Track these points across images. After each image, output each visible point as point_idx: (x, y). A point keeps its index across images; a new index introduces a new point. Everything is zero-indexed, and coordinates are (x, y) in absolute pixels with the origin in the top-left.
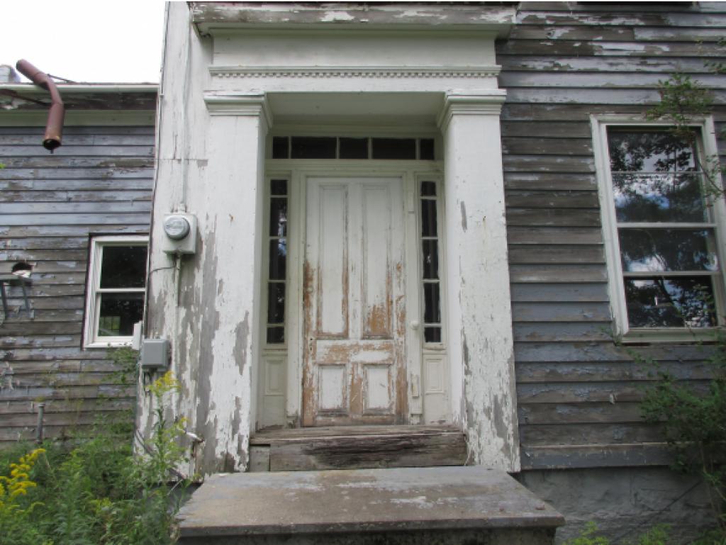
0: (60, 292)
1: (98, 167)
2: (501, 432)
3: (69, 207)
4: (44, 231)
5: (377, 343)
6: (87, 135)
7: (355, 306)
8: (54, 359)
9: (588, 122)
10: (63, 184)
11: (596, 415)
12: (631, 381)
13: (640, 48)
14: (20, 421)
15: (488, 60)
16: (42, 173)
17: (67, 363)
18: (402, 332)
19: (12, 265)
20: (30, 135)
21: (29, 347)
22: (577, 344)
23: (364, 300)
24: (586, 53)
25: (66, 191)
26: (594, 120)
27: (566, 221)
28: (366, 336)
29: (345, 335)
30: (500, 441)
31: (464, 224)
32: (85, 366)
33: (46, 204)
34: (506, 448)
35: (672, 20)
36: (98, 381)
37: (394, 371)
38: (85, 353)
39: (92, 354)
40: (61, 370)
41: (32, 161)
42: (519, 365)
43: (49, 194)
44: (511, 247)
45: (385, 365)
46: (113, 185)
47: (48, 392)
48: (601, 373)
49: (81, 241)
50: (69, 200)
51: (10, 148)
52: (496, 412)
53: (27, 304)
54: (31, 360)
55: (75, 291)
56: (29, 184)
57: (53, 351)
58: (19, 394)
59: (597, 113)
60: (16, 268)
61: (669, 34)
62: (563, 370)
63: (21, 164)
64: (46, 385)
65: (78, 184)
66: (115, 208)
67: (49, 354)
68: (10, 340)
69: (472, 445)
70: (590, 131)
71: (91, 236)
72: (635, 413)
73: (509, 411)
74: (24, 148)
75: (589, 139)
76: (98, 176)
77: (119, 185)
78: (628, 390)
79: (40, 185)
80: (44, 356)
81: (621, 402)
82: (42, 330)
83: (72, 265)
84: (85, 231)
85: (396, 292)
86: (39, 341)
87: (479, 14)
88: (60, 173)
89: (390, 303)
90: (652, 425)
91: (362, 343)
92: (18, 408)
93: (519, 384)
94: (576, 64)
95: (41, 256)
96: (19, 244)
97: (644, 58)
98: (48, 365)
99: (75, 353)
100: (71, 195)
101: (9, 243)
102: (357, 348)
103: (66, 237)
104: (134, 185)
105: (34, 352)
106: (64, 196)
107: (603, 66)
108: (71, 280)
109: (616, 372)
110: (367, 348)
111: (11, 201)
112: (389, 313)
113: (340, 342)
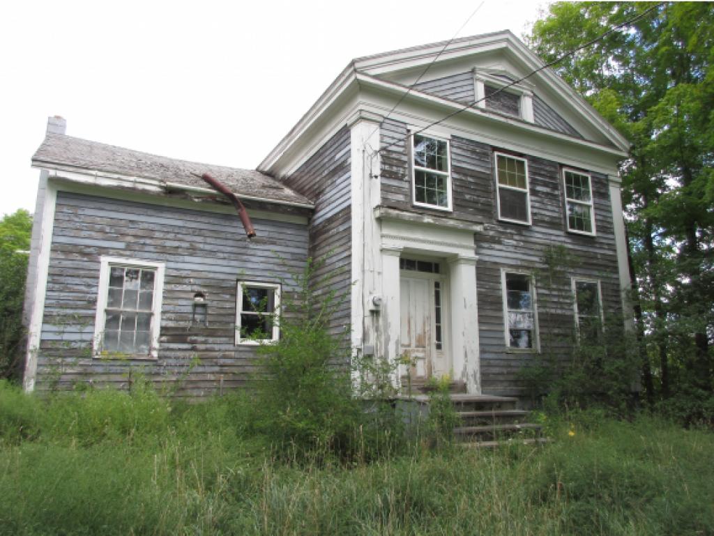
0: (222, 312)
1: (240, 240)
2: (476, 383)
3: (225, 262)
4: (211, 275)
5: (421, 349)
6: (233, 220)
7: (413, 334)
8: (219, 350)
9: (499, 270)
10: (221, 248)
11: (501, 378)
12: (510, 366)
13: (515, 243)
14: (202, 385)
15: (471, 243)
16: (209, 240)
17: (227, 353)
18: (430, 345)
19: (194, 294)
20: (202, 216)
21: (205, 342)
22: (496, 353)
23: (416, 331)
24: (499, 243)
25: (223, 253)
26: (502, 269)
27: (493, 307)
28: (417, 346)
29: (409, 346)
30: (475, 386)
31: (465, 307)
32: (237, 355)
33: (212, 259)
34: (477, 388)
35: (524, 233)
36: (244, 363)
37: (427, 361)
38: (236, 348)
39: (241, 349)
40: (224, 357)
41: (203, 231)
42: (482, 359)
43: (213, 254)
44: (479, 316)
45: (423, 358)
46: (249, 252)
47: (217, 369)
48: (502, 363)
49: (232, 283)
50: (224, 259)
51: (189, 223)
52: (475, 376)
53: (206, 318)
54: (207, 350)
55: (230, 312)
56: (201, 246)
57: (218, 345)
58: (201, 369)
59: (503, 267)
60: (196, 296)
61: (523, 238)
62: (492, 362)
63: (196, 234)
64: (216, 365)
65: (229, 249)
66: (250, 265)
67: (216, 347)
68: (195, 338)
69: (468, 387)
70: (500, 273)
71: (238, 280)
72: (512, 377)
73: (478, 375)
74: (199, 224)
75: (500, 276)
76: (241, 246)
77: (252, 252)
78: (509, 369)
79: (208, 247)
80: (214, 348)
81: (508, 373)
82: (212, 333)
83: (228, 297)
84: (234, 278)
85: (427, 329)
86: (211, 340)
87: (471, 226)
88: (219, 242)
89: (425, 333)
90: (515, 382)
91: (416, 349)
92: (201, 377)
93: (481, 366)
94: (497, 246)
95: (210, 290)
96: (198, 282)
97: (516, 247)
98: (216, 354)
99: (231, 347)
100: (226, 255)
101: (192, 280)
102: (414, 351)
103: (223, 280)
104: (260, 253)
105: (208, 346)
106: (221, 255)
107: (504, 248)
108: (228, 305)
109: (506, 363)
110: (417, 351)
111: (191, 255)
112: (425, 337)
113: (407, 349)
